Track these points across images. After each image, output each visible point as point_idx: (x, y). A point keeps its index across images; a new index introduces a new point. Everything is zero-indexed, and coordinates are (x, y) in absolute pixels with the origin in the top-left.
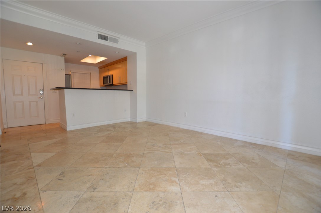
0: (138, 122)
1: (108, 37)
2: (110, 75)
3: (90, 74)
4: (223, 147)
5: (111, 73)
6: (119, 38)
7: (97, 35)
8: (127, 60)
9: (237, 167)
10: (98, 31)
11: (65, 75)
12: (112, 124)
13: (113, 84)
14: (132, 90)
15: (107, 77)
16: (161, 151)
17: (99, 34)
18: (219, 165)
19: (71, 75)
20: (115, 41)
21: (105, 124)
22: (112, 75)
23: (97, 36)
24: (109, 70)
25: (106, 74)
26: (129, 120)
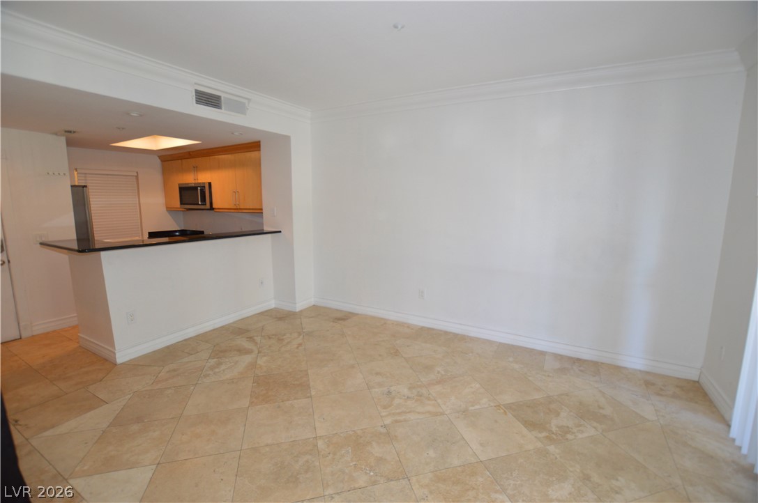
0: (297, 310)
1: (222, 99)
2: (204, 183)
3: (137, 177)
4: (530, 378)
5: (203, 178)
6: (249, 100)
7: (194, 94)
8: (260, 150)
9: (586, 435)
10: (196, 84)
11: (70, 188)
12: (234, 323)
13: (214, 207)
14: (280, 232)
15: (194, 188)
16: (419, 413)
17: (198, 92)
18: (554, 437)
19: (86, 186)
20: (240, 108)
21: (217, 326)
22: (210, 184)
23: (194, 98)
24: (196, 169)
25: (190, 179)
26: (271, 304)
